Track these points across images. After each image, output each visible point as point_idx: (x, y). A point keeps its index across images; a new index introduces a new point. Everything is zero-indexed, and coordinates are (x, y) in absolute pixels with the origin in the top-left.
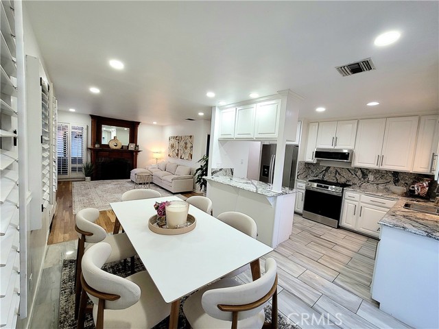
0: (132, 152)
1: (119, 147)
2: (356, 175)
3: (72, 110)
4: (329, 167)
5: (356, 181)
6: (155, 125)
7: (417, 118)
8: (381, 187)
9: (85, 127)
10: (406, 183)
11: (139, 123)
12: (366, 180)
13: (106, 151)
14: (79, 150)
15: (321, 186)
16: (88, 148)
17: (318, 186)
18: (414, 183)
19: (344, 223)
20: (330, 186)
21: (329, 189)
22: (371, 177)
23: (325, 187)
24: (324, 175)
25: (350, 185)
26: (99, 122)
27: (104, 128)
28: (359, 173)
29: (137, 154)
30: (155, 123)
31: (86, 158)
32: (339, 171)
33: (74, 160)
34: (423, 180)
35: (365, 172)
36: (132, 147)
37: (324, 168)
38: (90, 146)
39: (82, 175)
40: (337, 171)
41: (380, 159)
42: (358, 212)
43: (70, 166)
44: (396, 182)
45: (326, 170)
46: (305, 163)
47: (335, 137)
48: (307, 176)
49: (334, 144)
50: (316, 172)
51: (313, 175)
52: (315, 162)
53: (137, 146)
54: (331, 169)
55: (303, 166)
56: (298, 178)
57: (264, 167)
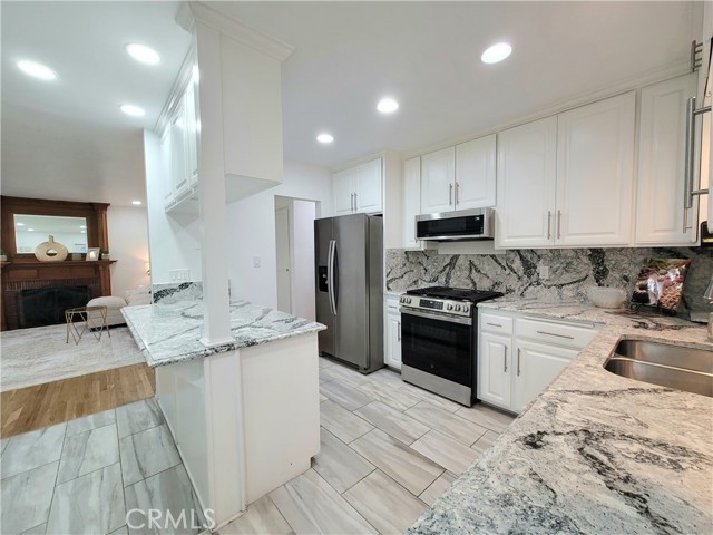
0: (92, 264)
1: (60, 257)
2: (512, 269)
4: (456, 257)
5: (513, 282)
7: (631, 97)
8: (568, 292)
10: (626, 278)
11: (105, 206)
12: (534, 278)
15: (428, 304)
17: (422, 303)
18: (644, 274)
19: (484, 393)
20: (446, 303)
21: (444, 309)
22: (543, 270)
24: (448, 276)
25: (500, 295)
26: (6, 206)
28: (517, 264)
29: (106, 269)
30: (137, 202)
32: (476, 263)
34: (666, 266)
35: (528, 260)
36: (93, 255)
37: (448, 261)
40: (471, 263)
41: (555, 220)
42: (513, 363)
44: (600, 276)
45: (450, 264)
46: (406, 252)
47: (453, 185)
48: (415, 282)
49: (453, 201)
50: (432, 270)
51: (427, 278)
52: (423, 249)
53: (104, 251)
54: (460, 261)
55: (401, 259)
56: (388, 288)
57: (321, 271)
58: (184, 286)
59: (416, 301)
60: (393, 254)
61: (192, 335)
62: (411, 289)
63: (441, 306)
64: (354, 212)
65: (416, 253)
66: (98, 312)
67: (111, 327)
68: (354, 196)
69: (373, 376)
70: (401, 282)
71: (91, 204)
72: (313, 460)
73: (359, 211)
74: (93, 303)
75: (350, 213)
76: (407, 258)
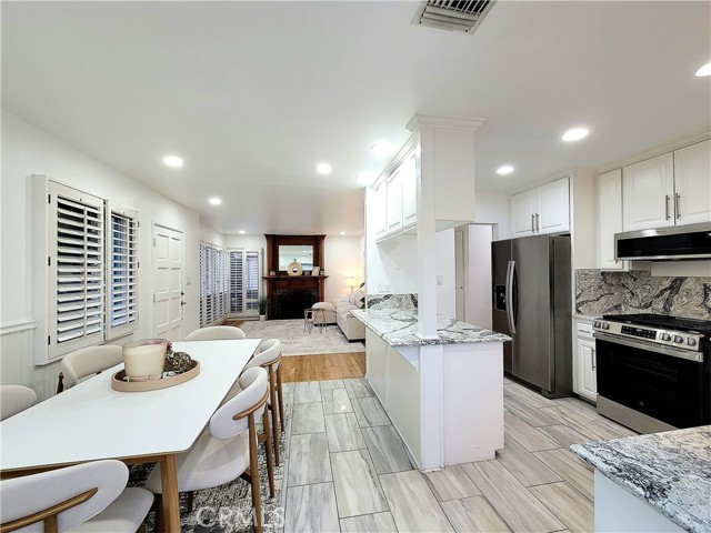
0: (316, 279)
1: (299, 274)
3: (242, 232)
4: (681, 280)
6: (344, 237)
9: (260, 251)
11: (323, 237)
13: (284, 279)
14: (255, 280)
15: (634, 331)
16: (264, 278)
17: (624, 330)
20: (660, 332)
21: (658, 340)
23: (643, 333)
24: (668, 302)
26: (275, 242)
27: (282, 249)
29: (322, 282)
30: (343, 233)
31: (262, 290)
33: (249, 295)
36: (316, 272)
37: (667, 284)
38: (266, 276)
39: (256, 312)
40: (706, 288)
43: (245, 301)
45: (671, 288)
46: (602, 273)
47: (671, 196)
48: (617, 307)
49: (672, 214)
50: (642, 294)
51: (635, 303)
52: (626, 270)
53: (322, 269)
54: (687, 285)
55: (595, 281)
56: (579, 312)
57: (498, 290)
58: (387, 297)
59: (616, 328)
60: (584, 274)
61: (407, 331)
62: (609, 314)
63: (653, 335)
64: (536, 234)
65: (617, 274)
66: (320, 313)
67: (328, 325)
68: (535, 217)
69: (560, 401)
70: (595, 306)
71: (316, 236)
72: (497, 453)
73: (542, 231)
74: (316, 306)
75: (530, 234)
76: (604, 280)
